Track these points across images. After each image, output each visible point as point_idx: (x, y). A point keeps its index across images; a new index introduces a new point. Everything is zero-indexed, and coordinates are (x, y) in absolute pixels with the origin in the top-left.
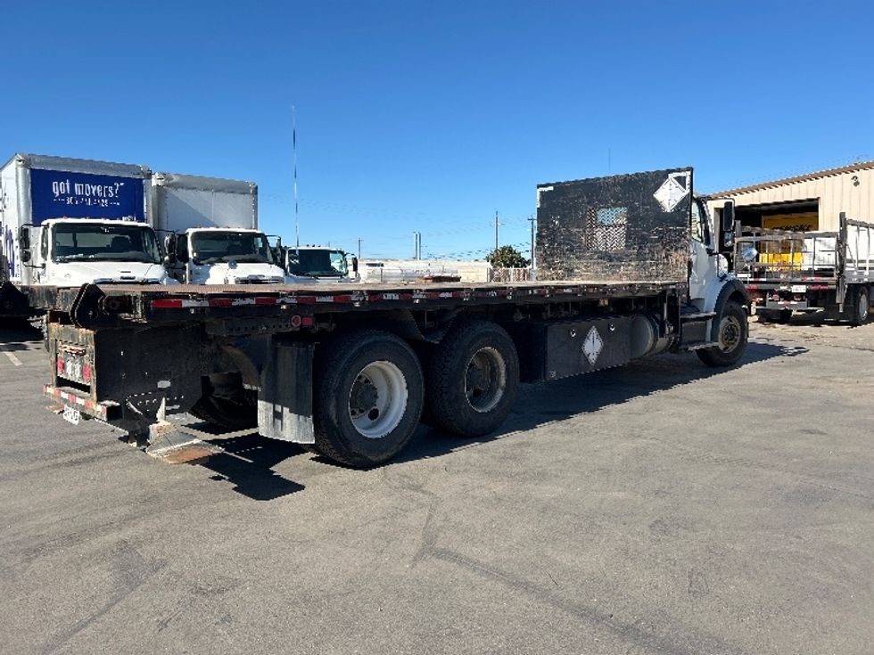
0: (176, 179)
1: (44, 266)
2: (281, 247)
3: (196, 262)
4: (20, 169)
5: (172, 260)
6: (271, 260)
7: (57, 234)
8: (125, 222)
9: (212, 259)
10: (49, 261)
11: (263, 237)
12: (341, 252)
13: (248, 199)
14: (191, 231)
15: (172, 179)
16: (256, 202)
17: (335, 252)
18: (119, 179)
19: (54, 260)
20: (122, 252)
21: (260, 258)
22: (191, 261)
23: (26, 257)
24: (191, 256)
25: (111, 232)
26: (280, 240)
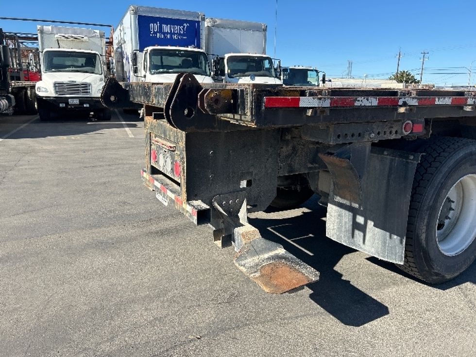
0: (218, 22)
1: (145, 76)
2: (280, 67)
3: (230, 76)
4: (132, 16)
5: (216, 74)
6: (274, 75)
7: (153, 57)
8: (190, 49)
9: (239, 74)
10: (148, 74)
11: (270, 60)
12: (316, 71)
13: (261, 34)
14: (227, 56)
15: (216, 22)
16: (265, 36)
17: (312, 70)
18: (186, 21)
19: (151, 73)
20: (188, 68)
21: (267, 73)
22: (227, 75)
23: (136, 71)
24: (226, 72)
25: (182, 55)
26: (280, 62)
